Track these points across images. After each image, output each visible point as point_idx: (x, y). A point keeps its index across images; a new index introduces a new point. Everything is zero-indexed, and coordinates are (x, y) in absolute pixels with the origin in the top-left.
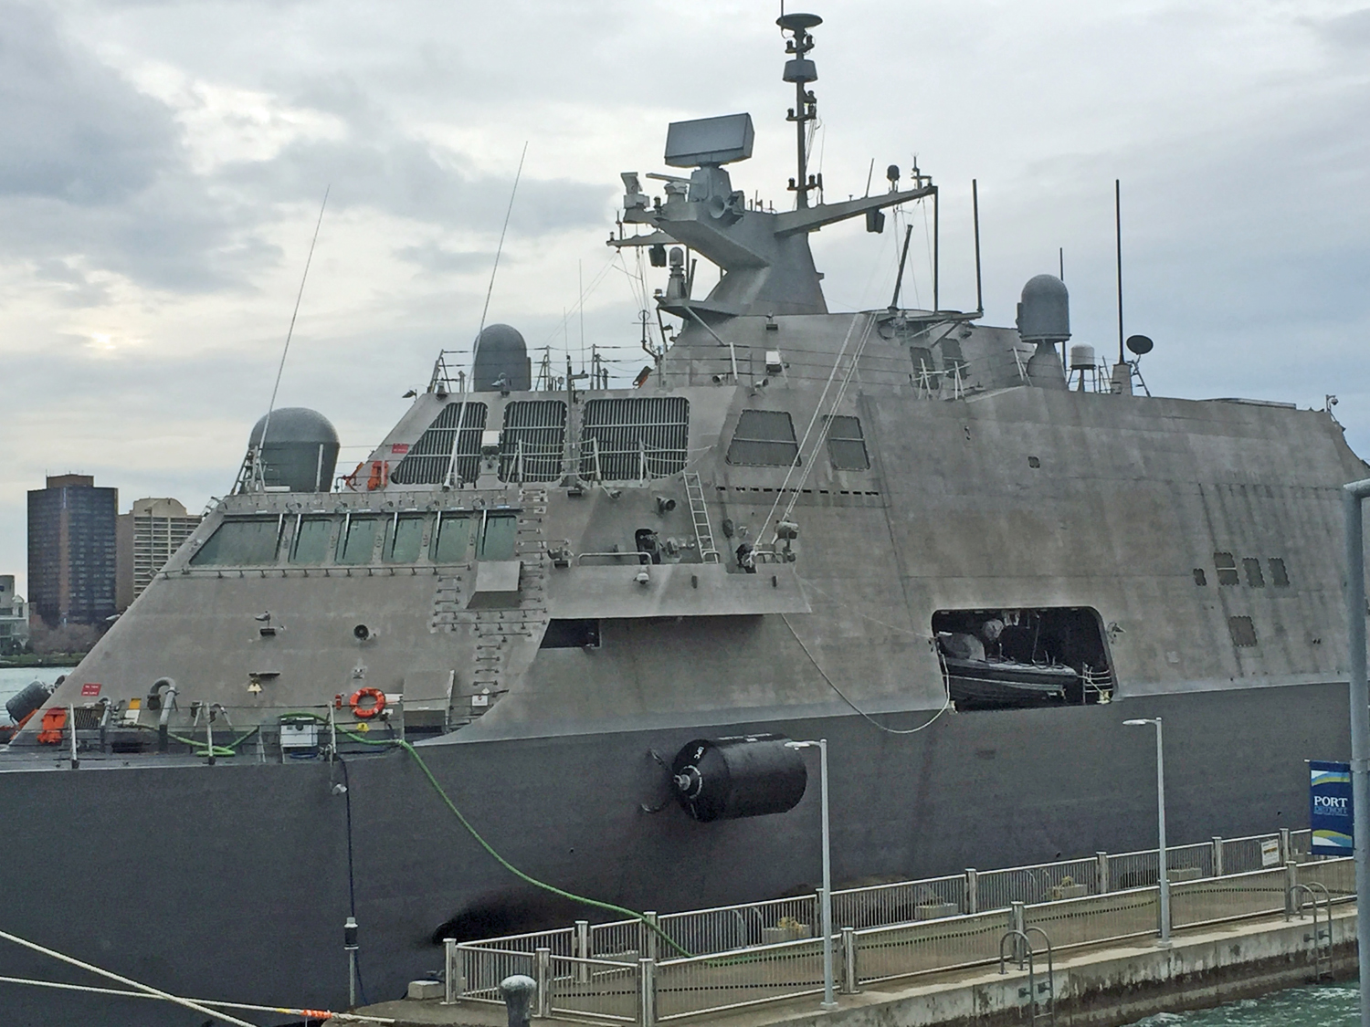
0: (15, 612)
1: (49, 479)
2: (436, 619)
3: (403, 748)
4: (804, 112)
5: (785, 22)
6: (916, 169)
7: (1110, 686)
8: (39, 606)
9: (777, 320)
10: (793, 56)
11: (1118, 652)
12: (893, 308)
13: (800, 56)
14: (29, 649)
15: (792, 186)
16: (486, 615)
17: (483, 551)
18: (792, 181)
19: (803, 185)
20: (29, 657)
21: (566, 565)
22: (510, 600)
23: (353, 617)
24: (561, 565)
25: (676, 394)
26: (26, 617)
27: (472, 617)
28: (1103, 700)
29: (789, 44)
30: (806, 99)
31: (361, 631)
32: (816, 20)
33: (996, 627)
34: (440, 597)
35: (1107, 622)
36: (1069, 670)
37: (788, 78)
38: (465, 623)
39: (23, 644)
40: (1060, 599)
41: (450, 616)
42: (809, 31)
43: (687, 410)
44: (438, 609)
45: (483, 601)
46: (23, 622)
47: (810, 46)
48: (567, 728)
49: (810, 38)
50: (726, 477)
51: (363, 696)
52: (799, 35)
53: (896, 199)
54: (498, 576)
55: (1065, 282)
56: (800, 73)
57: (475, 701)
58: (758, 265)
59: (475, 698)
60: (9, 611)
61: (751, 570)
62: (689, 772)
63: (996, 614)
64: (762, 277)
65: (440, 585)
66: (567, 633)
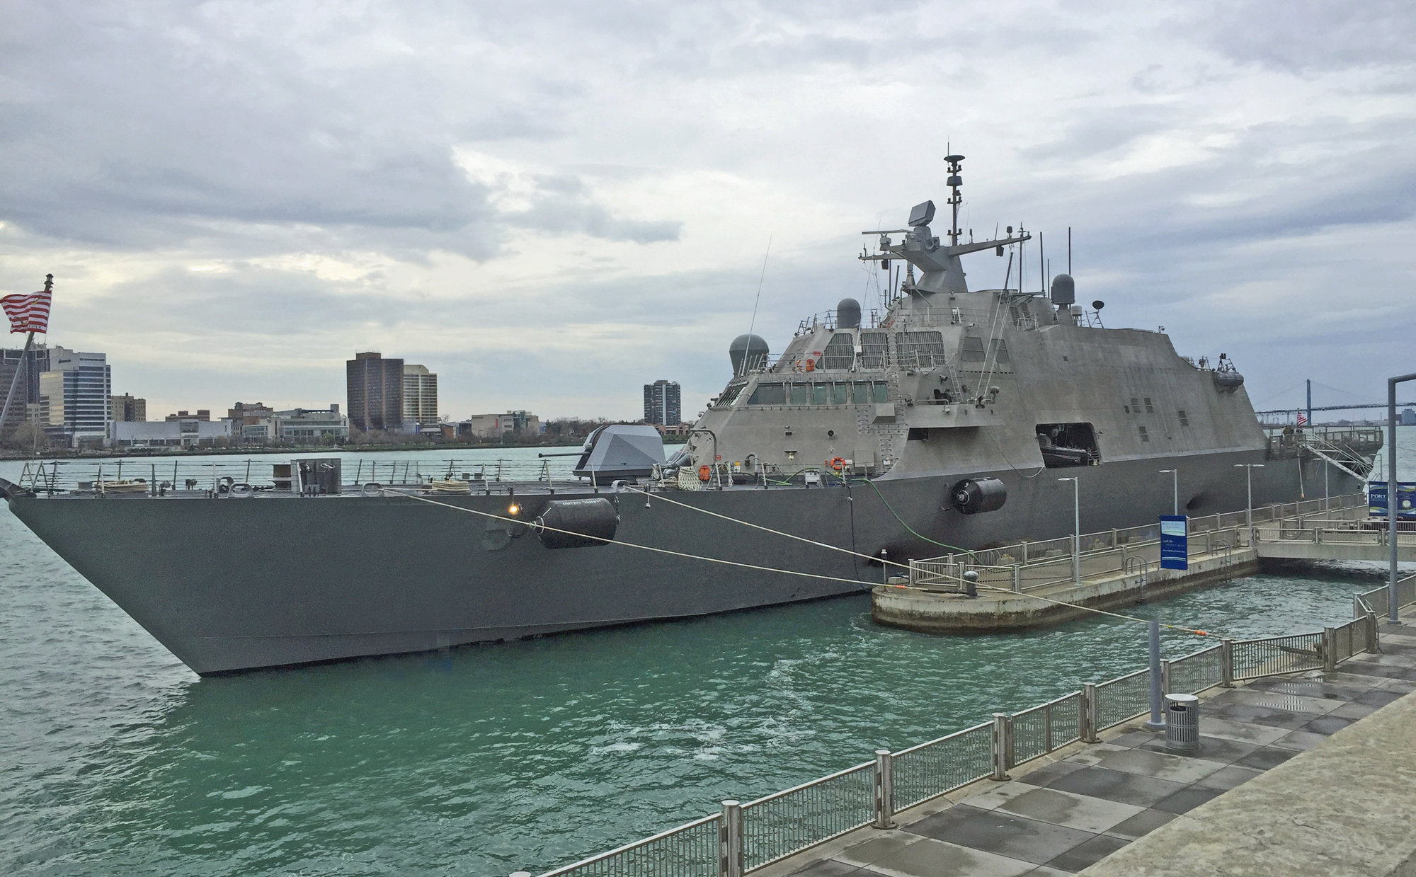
0: (342, 423)
1: (358, 355)
2: (860, 428)
3: (866, 482)
4: (956, 201)
5: (949, 159)
6: (1022, 229)
7: (1097, 457)
8: (354, 420)
9: (955, 295)
10: (951, 174)
11: (1101, 442)
12: (1005, 290)
13: (955, 174)
14: (351, 442)
15: (949, 233)
16: (881, 426)
17: (876, 399)
18: (949, 231)
19: (955, 234)
20: (350, 447)
21: (912, 405)
22: (891, 420)
23: (825, 426)
24: (910, 405)
25: (935, 329)
26: (348, 426)
27: (876, 427)
28: (1095, 464)
29: (949, 169)
30: (956, 193)
31: (831, 433)
32: (962, 158)
33: (1056, 431)
34: (860, 419)
35: (1096, 429)
36: (1084, 451)
37: (949, 184)
38: (874, 429)
39: (347, 439)
40: (1078, 419)
41: (866, 426)
42: (959, 163)
43: (941, 336)
44: (860, 423)
45: (880, 420)
46: (346, 429)
47: (960, 169)
48: (916, 474)
49: (960, 166)
50: (962, 366)
51: (836, 460)
52: (955, 165)
53: (1010, 241)
54: (885, 409)
55: (1072, 276)
56: (955, 182)
57: (885, 463)
58: (941, 270)
59: (885, 462)
60: (339, 423)
61: (983, 407)
62: (963, 493)
63: (1055, 426)
64: (944, 276)
65: (859, 413)
66: (916, 434)
